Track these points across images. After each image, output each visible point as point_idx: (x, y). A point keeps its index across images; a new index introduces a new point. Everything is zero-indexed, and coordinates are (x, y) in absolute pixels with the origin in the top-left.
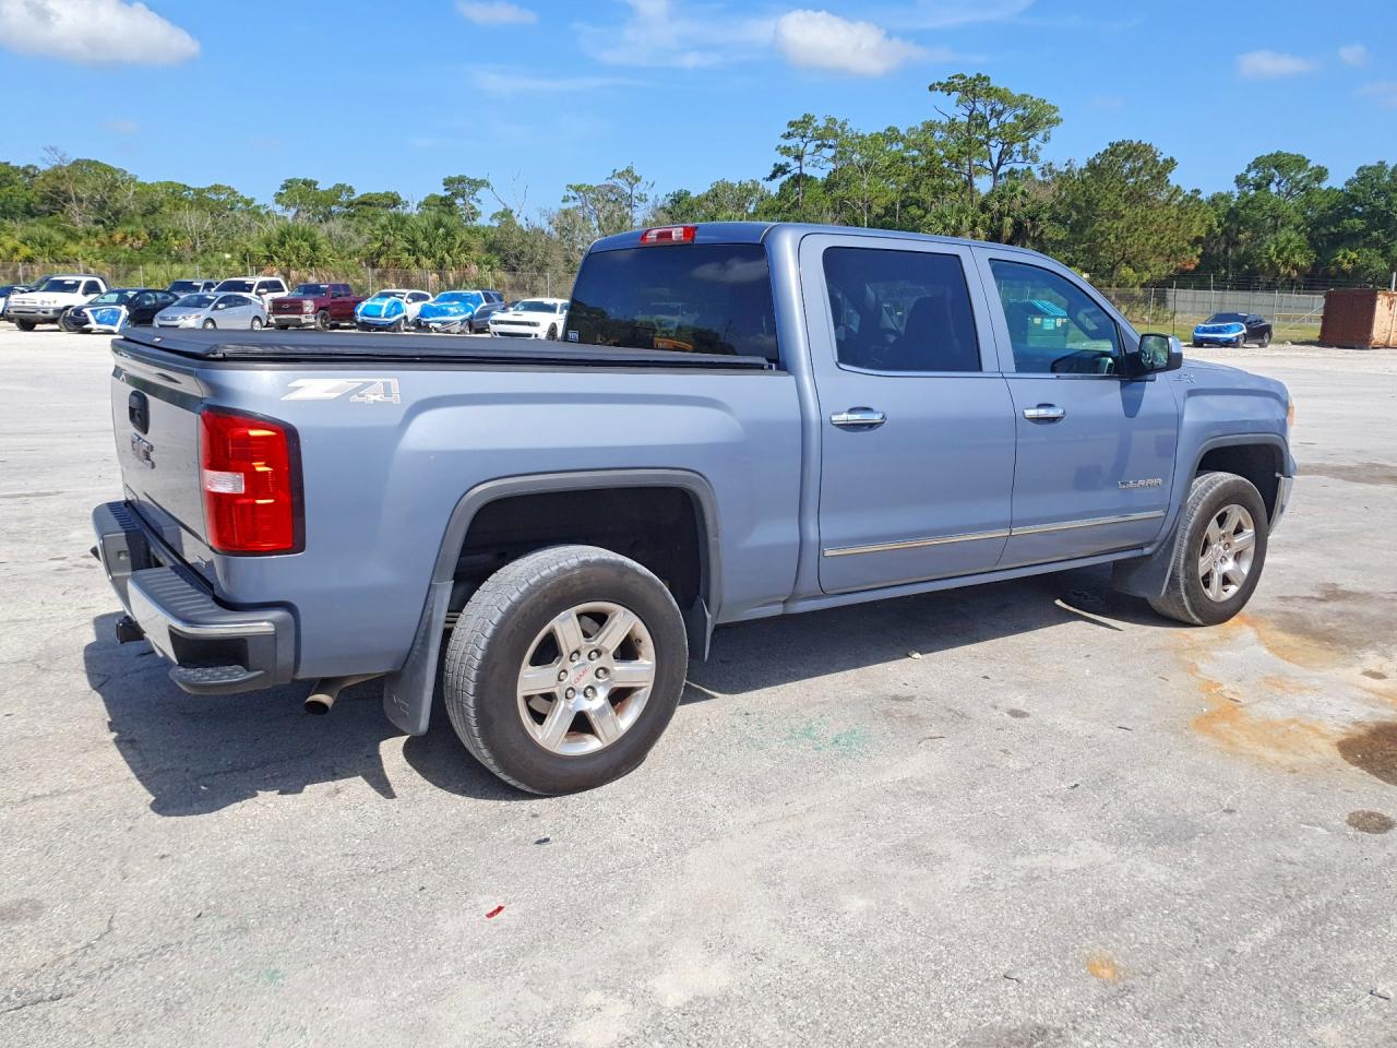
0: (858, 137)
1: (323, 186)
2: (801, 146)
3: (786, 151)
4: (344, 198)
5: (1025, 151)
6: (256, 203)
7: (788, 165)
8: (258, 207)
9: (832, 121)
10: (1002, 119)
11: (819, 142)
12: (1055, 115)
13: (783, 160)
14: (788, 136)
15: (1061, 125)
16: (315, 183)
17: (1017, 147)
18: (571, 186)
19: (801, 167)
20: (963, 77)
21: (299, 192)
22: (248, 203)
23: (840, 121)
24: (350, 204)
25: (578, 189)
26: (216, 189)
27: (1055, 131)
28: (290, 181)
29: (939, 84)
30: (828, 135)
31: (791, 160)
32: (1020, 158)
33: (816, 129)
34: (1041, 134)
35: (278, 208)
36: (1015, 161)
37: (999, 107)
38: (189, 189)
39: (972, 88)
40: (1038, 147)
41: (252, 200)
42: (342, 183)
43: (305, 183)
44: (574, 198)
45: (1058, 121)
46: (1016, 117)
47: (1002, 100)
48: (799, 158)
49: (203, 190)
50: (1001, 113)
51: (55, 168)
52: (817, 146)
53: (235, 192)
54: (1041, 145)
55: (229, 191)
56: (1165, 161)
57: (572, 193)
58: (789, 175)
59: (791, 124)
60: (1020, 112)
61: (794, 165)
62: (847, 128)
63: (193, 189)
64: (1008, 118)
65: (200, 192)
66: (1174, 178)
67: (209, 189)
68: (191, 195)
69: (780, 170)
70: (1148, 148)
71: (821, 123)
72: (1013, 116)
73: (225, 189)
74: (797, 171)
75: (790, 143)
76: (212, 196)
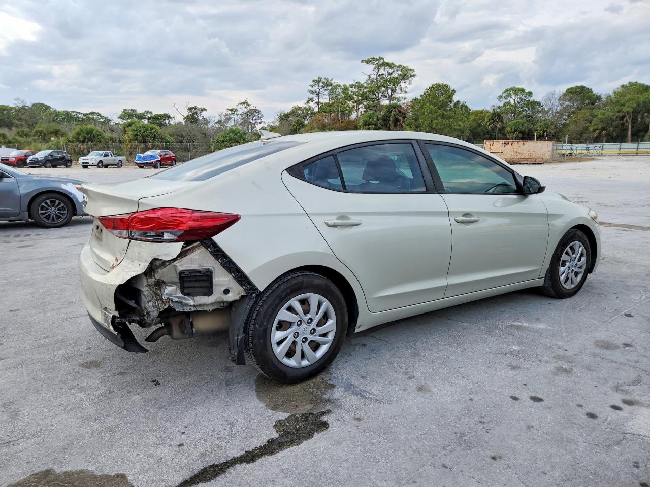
1: (139, 111)
2: (318, 90)
3: (311, 92)
4: (148, 116)
5: (401, 89)
6: (109, 119)
7: (313, 98)
9: (327, 79)
10: (393, 76)
11: (325, 88)
12: (413, 74)
13: (311, 96)
14: (312, 86)
15: (416, 77)
16: (136, 110)
17: (398, 87)
20: (374, 58)
21: (128, 114)
23: (330, 79)
24: (150, 119)
26: (93, 113)
27: (414, 80)
28: (125, 110)
29: (365, 60)
30: (327, 84)
31: (314, 96)
33: (323, 82)
34: (408, 81)
35: (119, 121)
37: (390, 71)
38: (81, 113)
39: (377, 63)
40: (406, 87)
41: (107, 118)
45: (414, 76)
47: (391, 68)
48: (318, 95)
49: (87, 114)
50: (392, 74)
52: (324, 90)
54: (408, 86)
56: (452, 91)
58: (314, 102)
59: (313, 81)
60: (399, 72)
61: (316, 97)
62: (332, 82)
63: (84, 114)
64: (395, 75)
65: (85, 115)
66: (455, 99)
67: (90, 114)
68: (82, 116)
69: (310, 100)
70: (447, 86)
71: (324, 80)
72: (397, 74)
73: (97, 113)
74: (317, 101)
75: (313, 89)
76: (91, 116)
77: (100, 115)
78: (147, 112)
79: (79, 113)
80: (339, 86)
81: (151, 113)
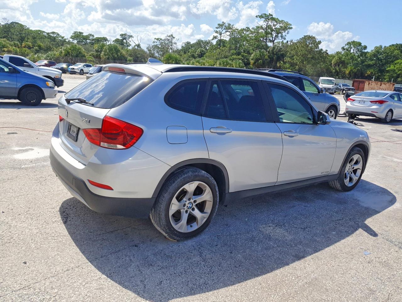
0: (236, 29)
1: (85, 34)
2: (221, 31)
3: (217, 32)
4: (91, 38)
5: (282, 37)
6: (65, 38)
7: (217, 36)
8: (66, 39)
9: (230, 24)
10: (276, 27)
12: (290, 27)
13: (216, 35)
14: (217, 28)
15: (292, 29)
16: (83, 33)
17: (280, 35)
18: (155, 39)
19: (221, 37)
20: (265, 14)
21: (78, 36)
22: (63, 38)
23: (232, 25)
24: (93, 40)
25: (158, 39)
26: (53, 33)
27: (290, 31)
28: (75, 32)
29: (259, 16)
30: (229, 28)
32: (280, 38)
33: (225, 26)
34: (286, 31)
35: (71, 40)
36: (279, 39)
38: (45, 32)
39: (267, 17)
40: (286, 36)
41: (64, 37)
42: (91, 34)
43: (80, 32)
44: (156, 42)
45: (291, 28)
46: (280, 26)
47: (276, 22)
48: (221, 34)
49: (49, 33)
50: (276, 25)
51: (6, 24)
52: (226, 31)
53: (59, 34)
55: (57, 34)
56: (318, 41)
57: (156, 40)
58: (217, 39)
59: (219, 25)
60: (281, 25)
61: (219, 36)
62: (234, 27)
63: (46, 33)
64: (278, 26)
65: (48, 34)
67: (51, 33)
68: (45, 34)
69: (215, 37)
70: (314, 38)
71: (227, 25)
72: (279, 26)
73: (56, 33)
74: (220, 38)
75: (218, 30)
76: (52, 35)
77: (58, 34)
78: (91, 35)
79: (44, 32)
80: (238, 29)
81: (93, 36)
